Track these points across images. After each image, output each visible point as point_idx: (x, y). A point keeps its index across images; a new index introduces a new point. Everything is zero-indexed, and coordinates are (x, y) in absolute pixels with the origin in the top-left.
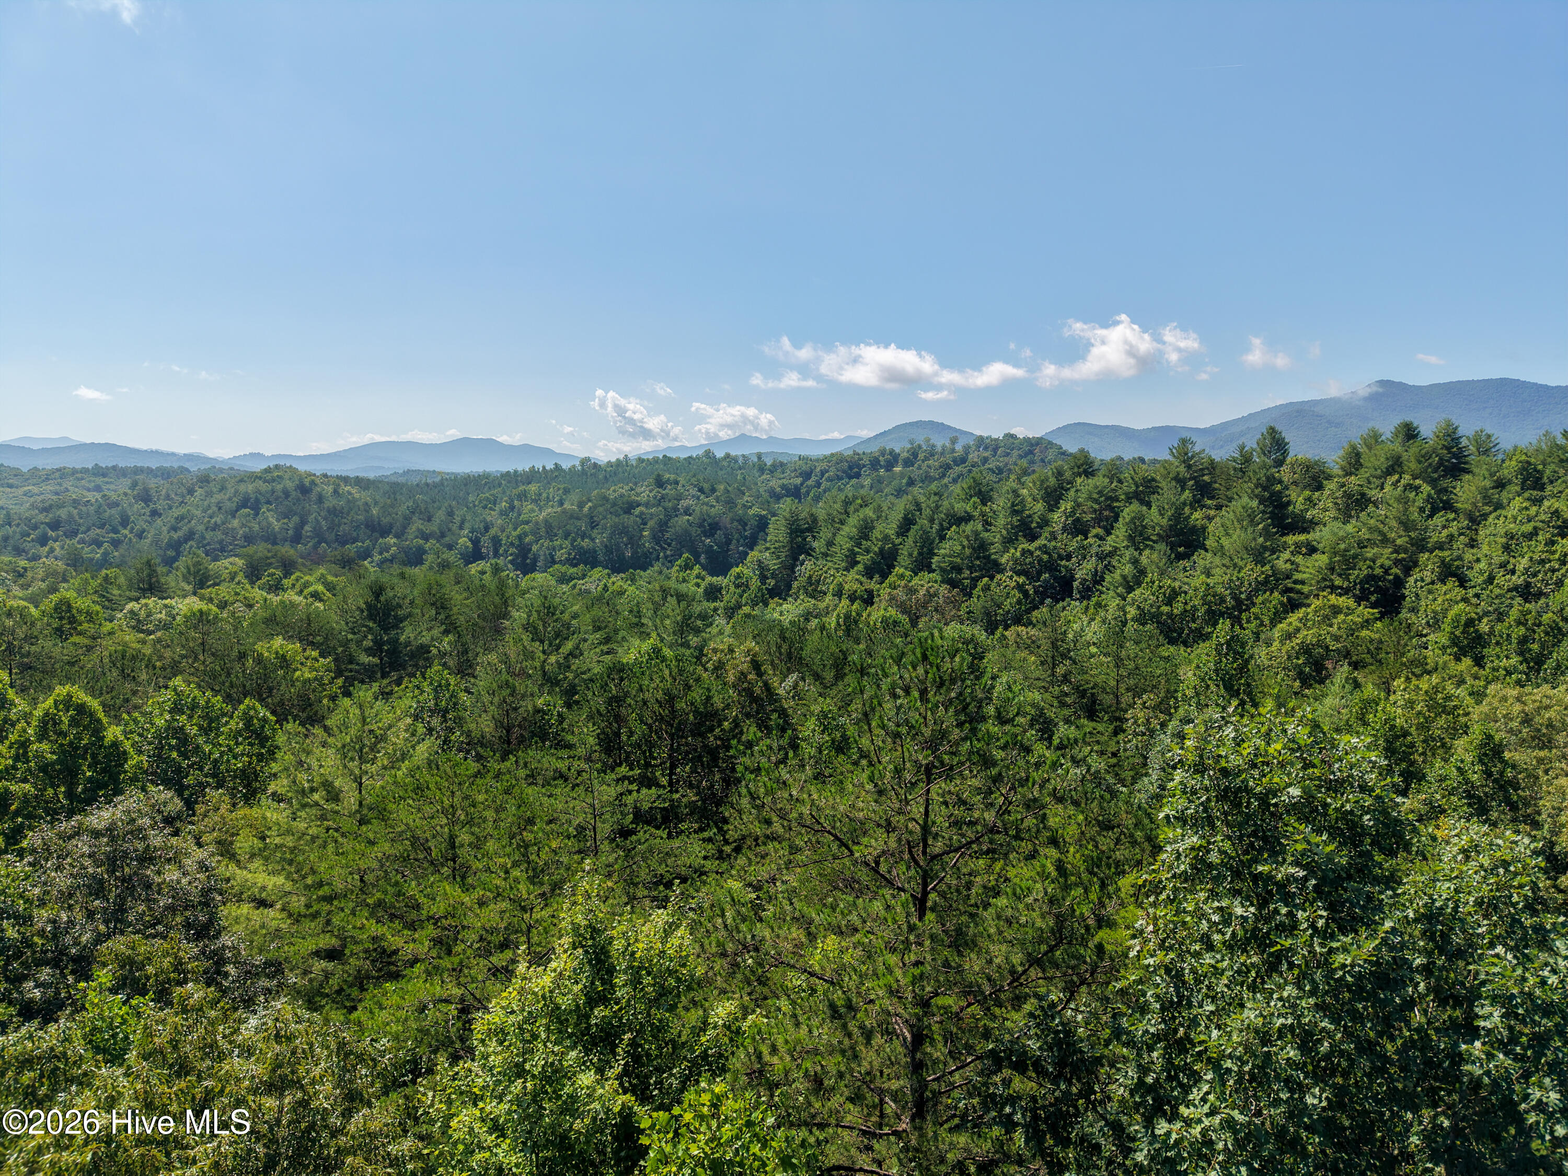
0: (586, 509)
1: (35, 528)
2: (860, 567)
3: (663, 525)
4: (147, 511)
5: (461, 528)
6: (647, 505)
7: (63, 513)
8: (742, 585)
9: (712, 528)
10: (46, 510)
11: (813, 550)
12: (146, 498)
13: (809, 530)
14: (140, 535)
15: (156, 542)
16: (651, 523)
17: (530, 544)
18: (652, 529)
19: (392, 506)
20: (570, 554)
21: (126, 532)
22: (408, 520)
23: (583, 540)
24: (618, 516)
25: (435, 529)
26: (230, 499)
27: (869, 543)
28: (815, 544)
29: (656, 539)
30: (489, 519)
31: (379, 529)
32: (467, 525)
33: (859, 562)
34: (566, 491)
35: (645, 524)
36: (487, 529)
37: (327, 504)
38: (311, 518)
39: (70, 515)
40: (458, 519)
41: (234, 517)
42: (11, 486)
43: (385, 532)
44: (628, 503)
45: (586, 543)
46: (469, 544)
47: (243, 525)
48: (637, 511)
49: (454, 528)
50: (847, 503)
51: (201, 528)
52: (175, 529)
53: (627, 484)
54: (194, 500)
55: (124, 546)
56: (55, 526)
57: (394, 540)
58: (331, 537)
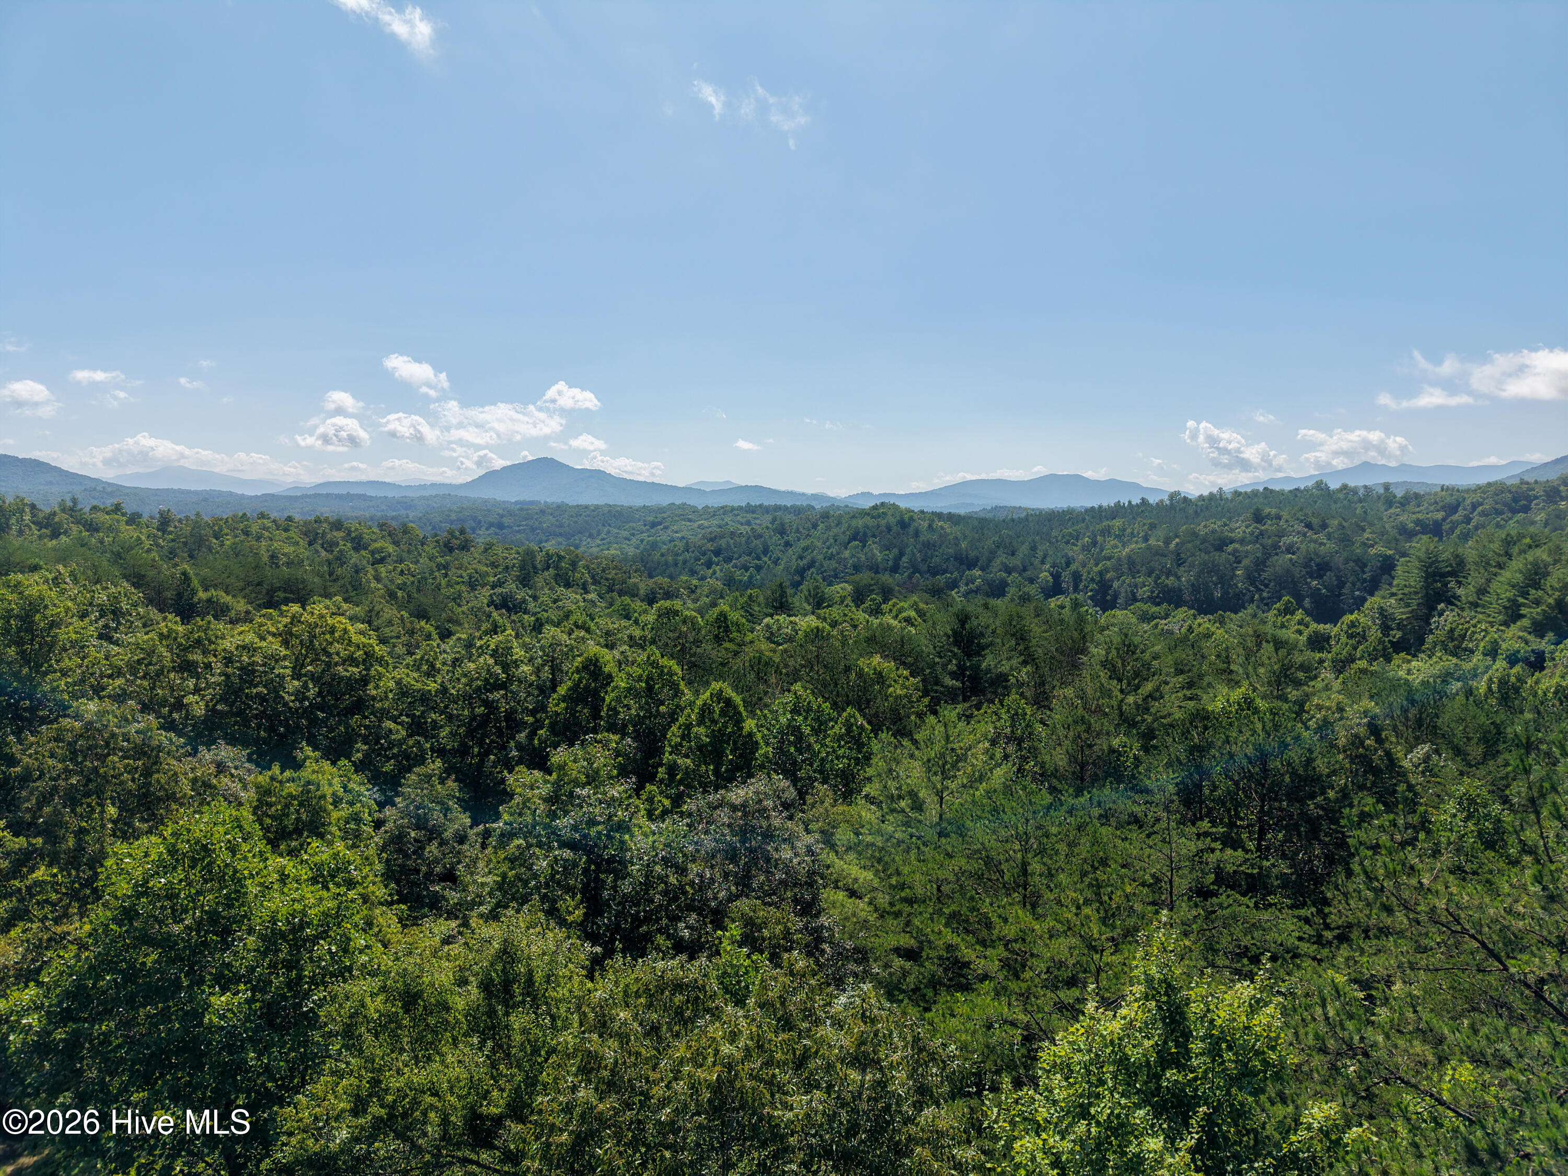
0: (1172, 546)
1: (704, 554)
2: (1525, 622)
3: (1260, 564)
4: (782, 542)
5: (1043, 562)
6: (1242, 541)
7: (723, 543)
8: (1357, 635)
9: (1321, 568)
10: (712, 540)
11: (1458, 598)
12: (781, 531)
13: (1453, 574)
14: (776, 562)
15: (787, 569)
16: (1246, 562)
17: (1112, 580)
18: (1247, 568)
19: (979, 540)
20: (1152, 592)
21: (766, 559)
22: (993, 553)
23: (1167, 577)
24: (1207, 552)
25: (1018, 563)
26: (844, 533)
27: (1540, 593)
28: (1460, 592)
29: (1251, 578)
30: (1070, 554)
31: (967, 562)
32: (1048, 559)
33: (1523, 616)
34: (1152, 527)
35: (1239, 562)
36: (1068, 564)
37: (922, 538)
38: (908, 550)
39: (728, 544)
40: (1040, 554)
41: (846, 548)
42: (690, 520)
43: (971, 565)
44: (1220, 539)
45: (1171, 581)
46: (1050, 578)
47: (853, 556)
48: (1230, 548)
49: (1037, 562)
50: (1509, 542)
51: (821, 557)
52: (801, 558)
53: (1220, 519)
54: (817, 533)
55: (764, 571)
56: (717, 553)
57: (980, 572)
58: (924, 568)
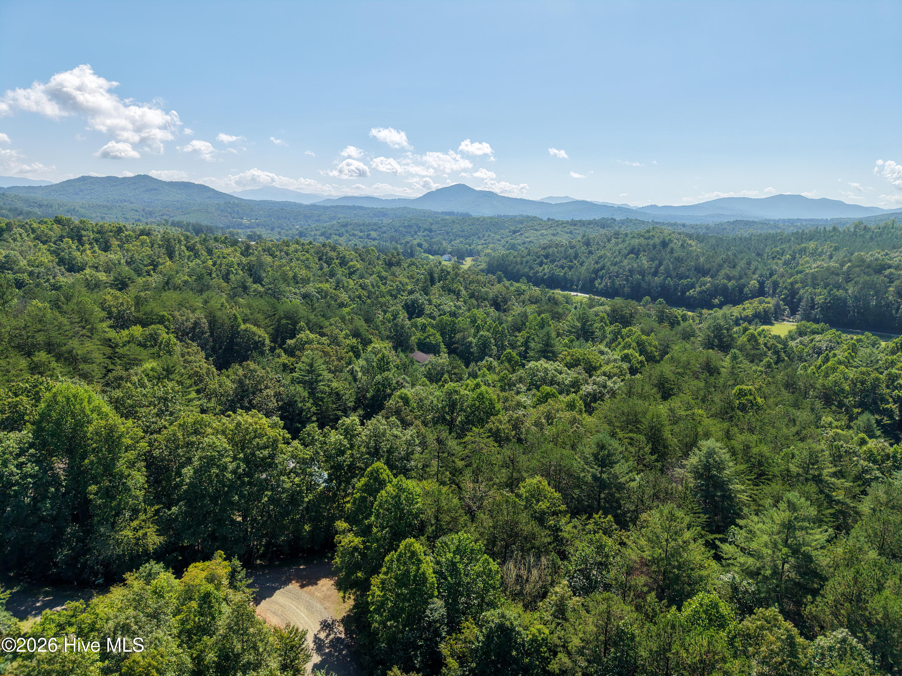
0: (845, 268)
1: (539, 257)
4: (587, 251)
5: (754, 273)
6: (897, 267)
7: (550, 251)
10: (544, 249)
12: (587, 244)
14: (582, 264)
15: (587, 269)
16: (897, 282)
17: (799, 289)
18: (896, 287)
19: (713, 257)
20: (826, 299)
21: (576, 262)
22: (720, 266)
23: (838, 291)
24: (869, 275)
25: (737, 274)
26: (625, 248)
30: (774, 267)
31: (702, 271)
32: (758, 272)
34: (836, 249)
35: (892, 282)
36: (771, 275)
37: (675, 255)
38: (665, 263)
39: (554, 253)
40: (752, 267)
41: (626, 258)
42: (536, 230)
43: (705, 273)
44: (880, 265)
45: (840, 293)
46: (757, 285)
47: (629, 264)
48: (887, 272)
49: (750, 272)
51: (608, 264)
52: (597, 263)
53: (883, 250)
54: (609, 246)
55: (574, 270)
56: (546, 257)
57: (710, 279)
58: (674, 274)
